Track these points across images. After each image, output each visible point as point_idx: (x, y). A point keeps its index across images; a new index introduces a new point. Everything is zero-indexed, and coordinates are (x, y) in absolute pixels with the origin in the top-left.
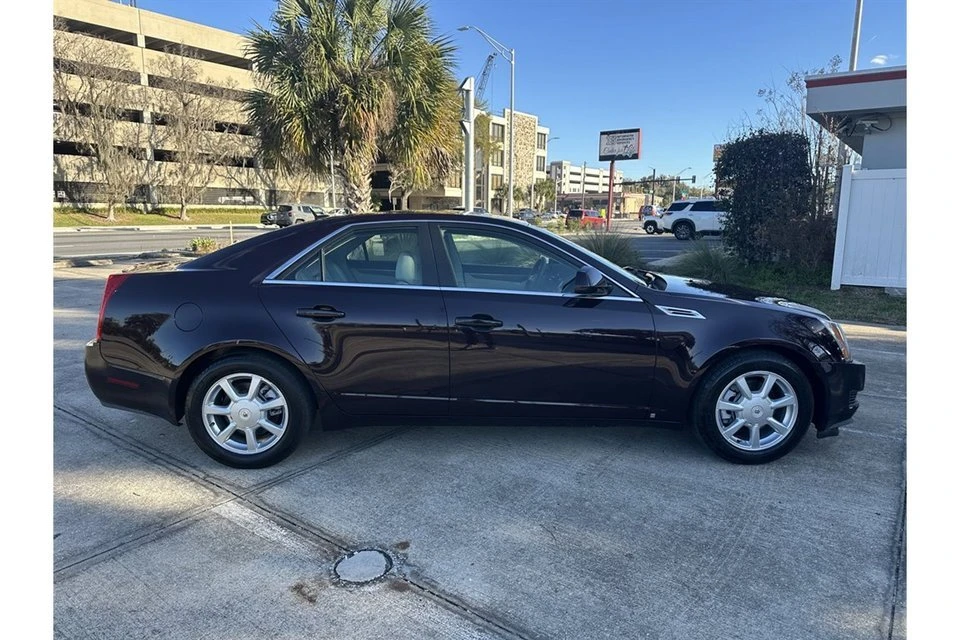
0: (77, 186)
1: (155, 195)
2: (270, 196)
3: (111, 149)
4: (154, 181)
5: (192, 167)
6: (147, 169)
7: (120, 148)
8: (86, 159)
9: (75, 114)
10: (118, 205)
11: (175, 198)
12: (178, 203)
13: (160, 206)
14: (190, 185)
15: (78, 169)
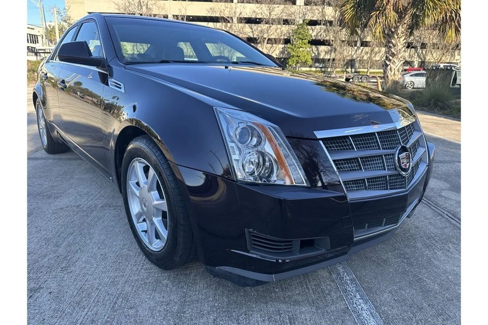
0: (324, 61)
1: (357, 65)
2: (422, 64)
3: (339, 41)
4: (358, 57)
5: (377, 49)
6: (356, 51)
7: (344, 41)
8: (329, 47)
9: (327, 26)
10: (338, 70)
11: (364, 65)
12: (365, 68)
13: (358, 70)
14: (374, 59)
15: (326, 52)
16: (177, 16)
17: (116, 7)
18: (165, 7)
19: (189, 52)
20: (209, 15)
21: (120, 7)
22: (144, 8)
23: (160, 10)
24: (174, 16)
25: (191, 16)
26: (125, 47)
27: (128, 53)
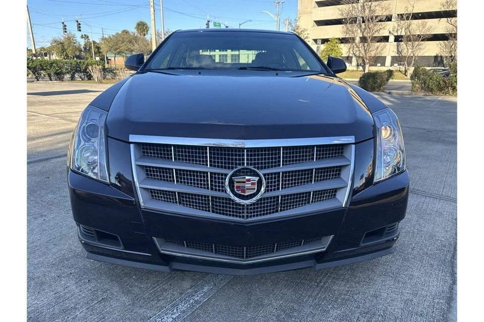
16: (401, 15)
17: (340, 13)
18: (390, 6)
19: (409, 53)
20: (443, 10)
21: (344, 12)
22: (367, 11)
23: (384, 10)
24: (398, 15)
25: (420, 13)
26: (341, 50)
27: (343, 56)
